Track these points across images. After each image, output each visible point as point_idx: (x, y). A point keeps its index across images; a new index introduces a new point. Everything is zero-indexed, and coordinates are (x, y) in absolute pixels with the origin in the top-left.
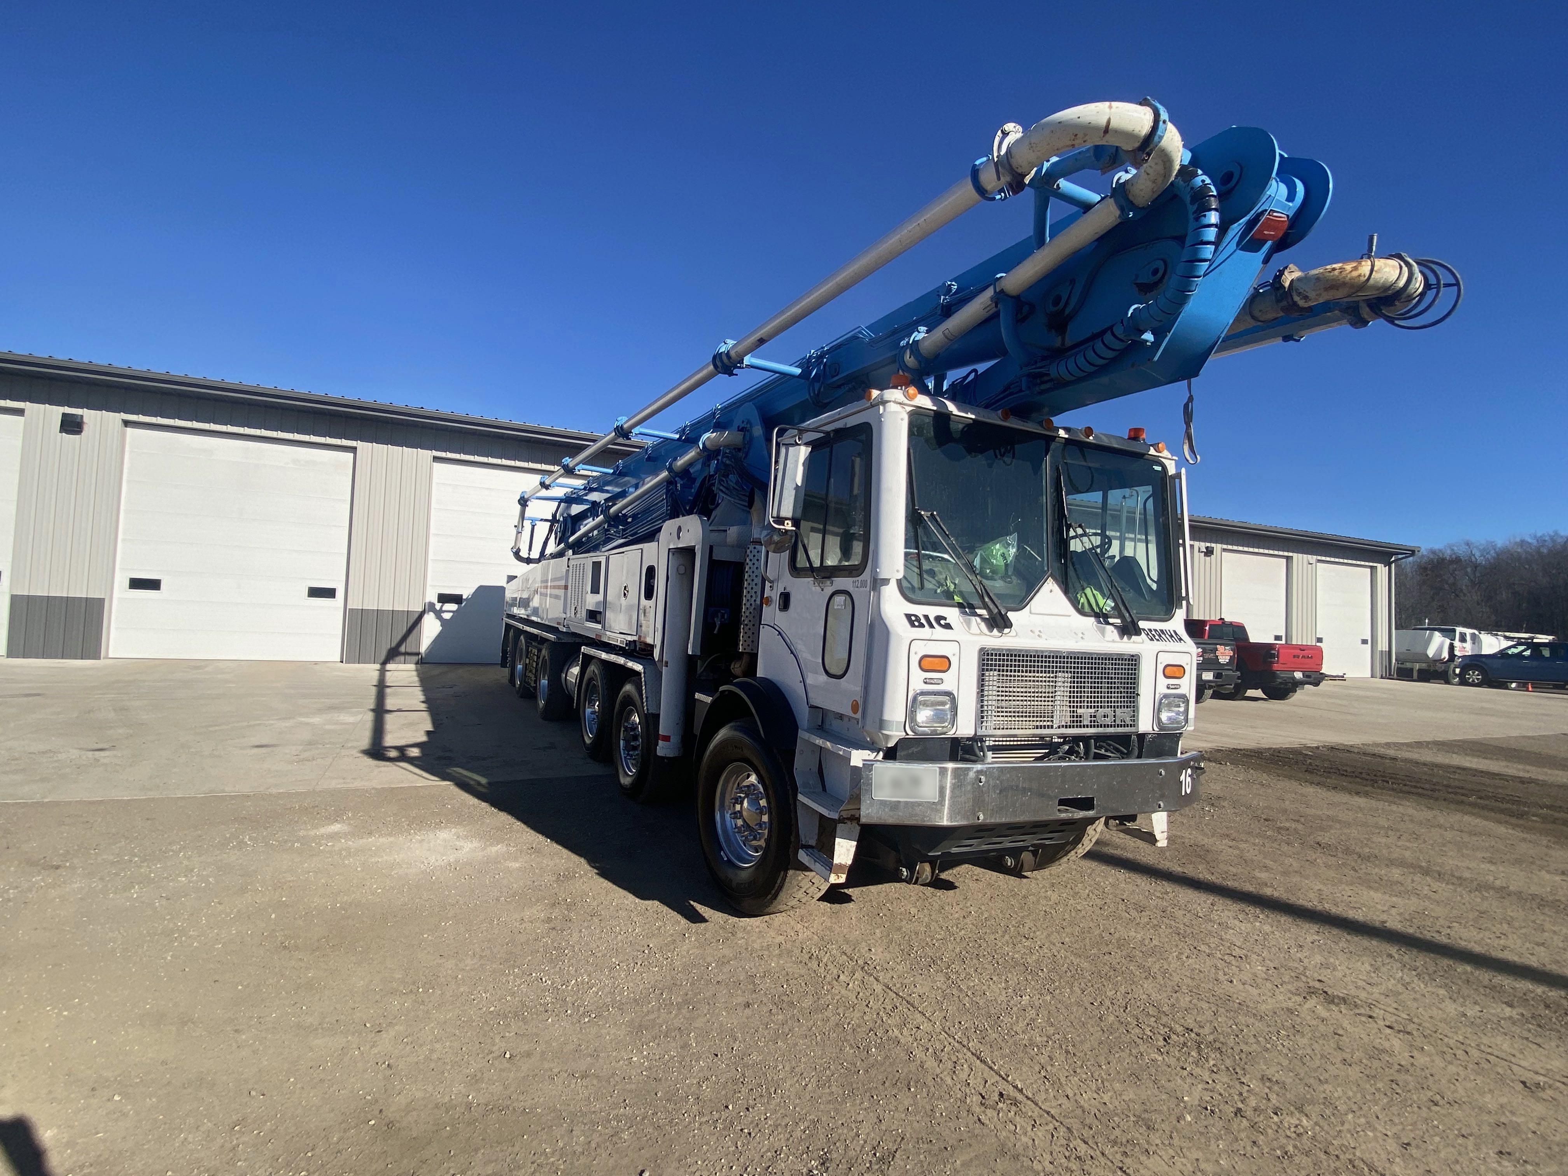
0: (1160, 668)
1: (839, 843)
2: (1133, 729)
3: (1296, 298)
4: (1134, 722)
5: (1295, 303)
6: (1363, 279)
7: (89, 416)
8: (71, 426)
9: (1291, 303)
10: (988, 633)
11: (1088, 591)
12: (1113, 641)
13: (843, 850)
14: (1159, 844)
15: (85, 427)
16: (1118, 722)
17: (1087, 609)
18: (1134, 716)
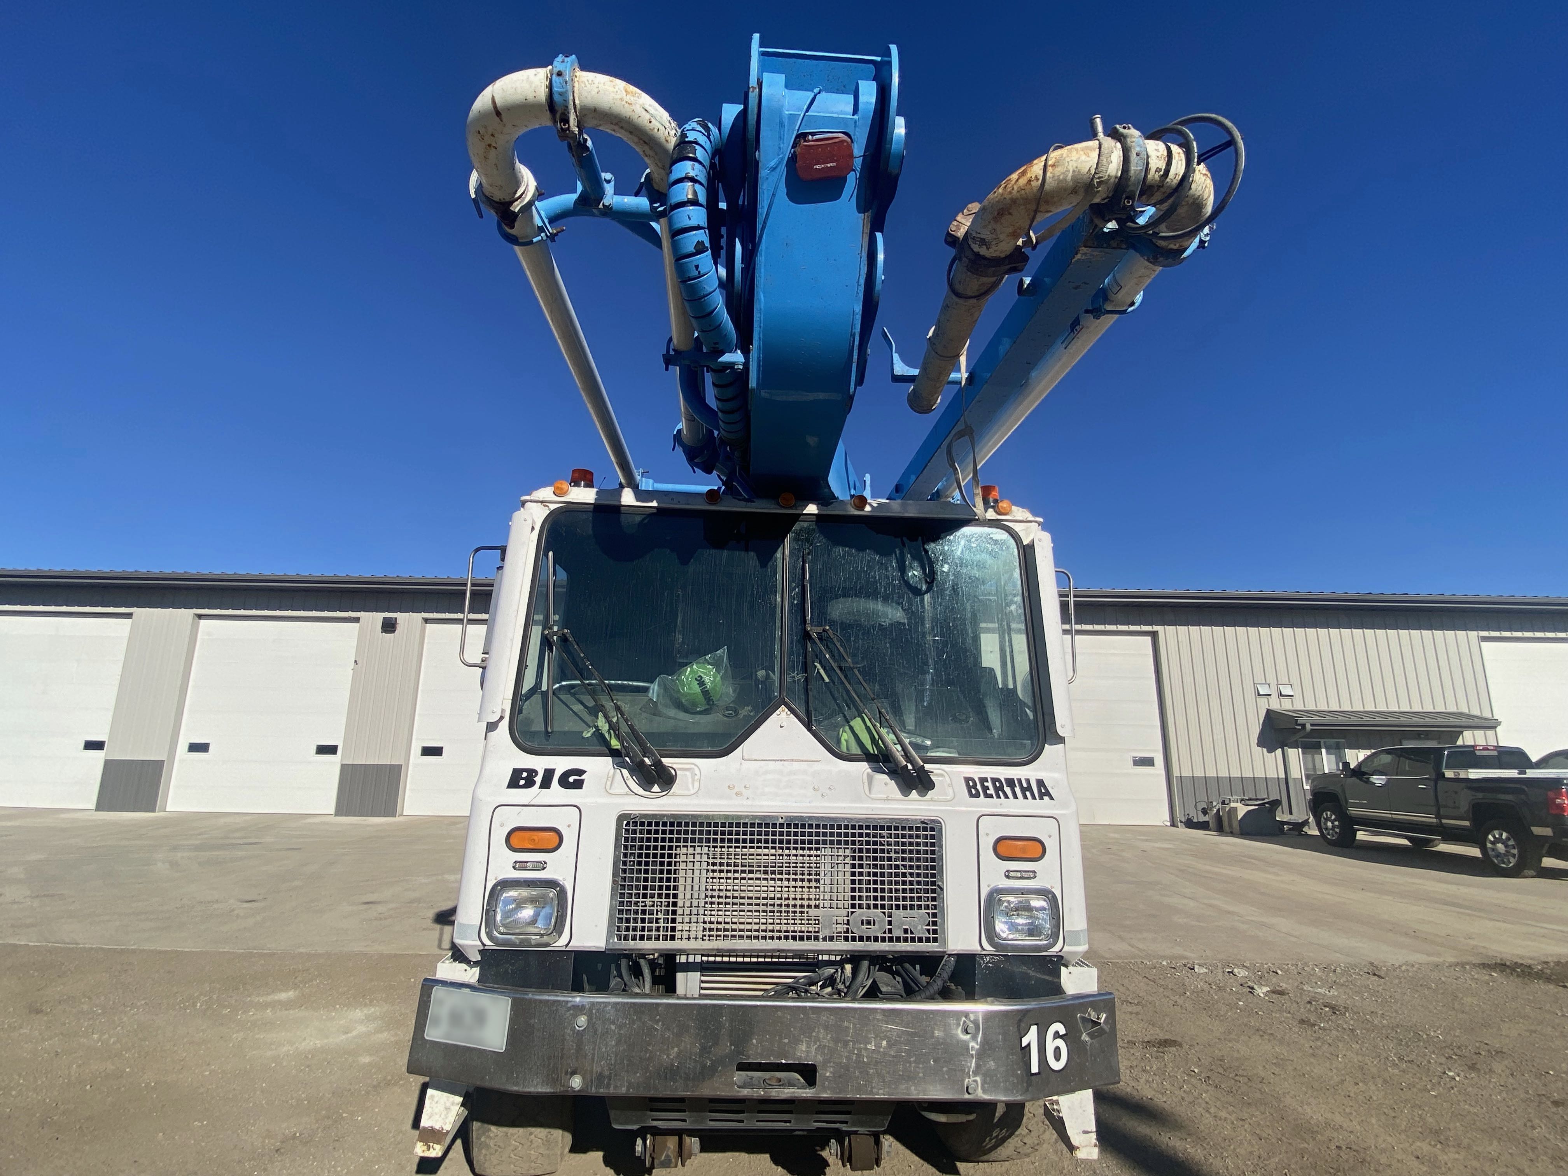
0: (987, 844)
1: (432, 1096)
2: (932, 947)
3: (976, 248)
4: (935, 933)
5: (977, 255)
6: (1036, 184)
7: (402, 618)
8: (389, 626)
9: (972, 257)
10: (641, 791)
11: (857, 723)
12: (887, 799)
13: (440, 1108)
14: (1080, 1154)
15: (398, 627)
16: (897, 933)
17: (856, 750)
18: (935, 923)
